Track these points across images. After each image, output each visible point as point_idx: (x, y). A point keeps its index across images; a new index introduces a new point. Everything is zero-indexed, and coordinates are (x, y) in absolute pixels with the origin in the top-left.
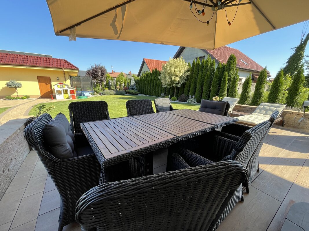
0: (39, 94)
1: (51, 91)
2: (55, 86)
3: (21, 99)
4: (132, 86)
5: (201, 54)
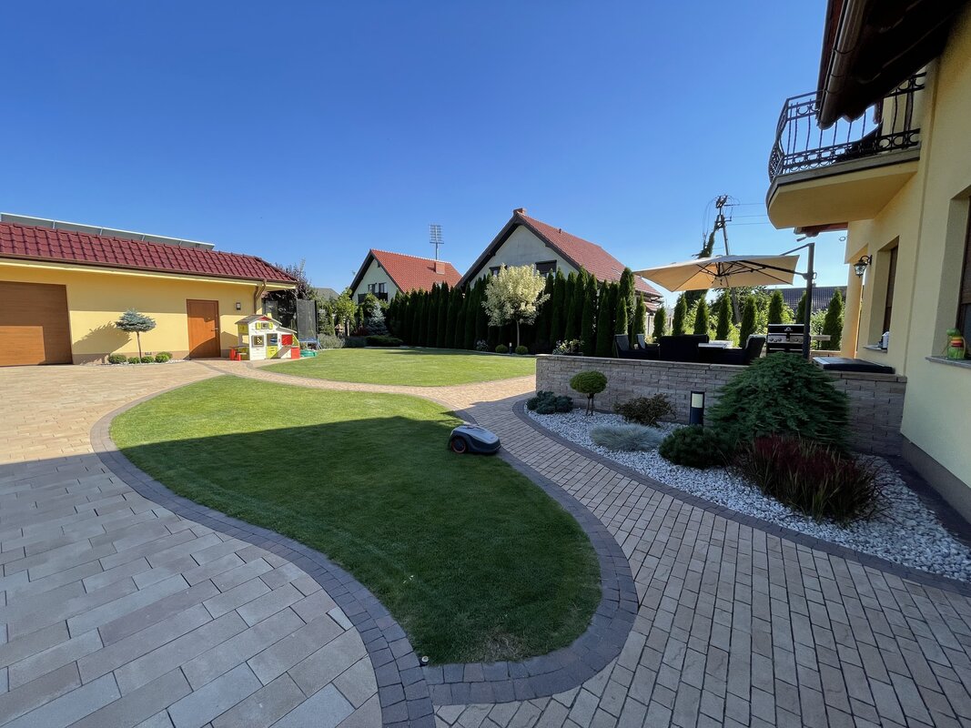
0: (186, 348)
1: (217, 340)
2: (251, 326)
3: (157, 361)
4: (378, 325)
5: (548, 255)
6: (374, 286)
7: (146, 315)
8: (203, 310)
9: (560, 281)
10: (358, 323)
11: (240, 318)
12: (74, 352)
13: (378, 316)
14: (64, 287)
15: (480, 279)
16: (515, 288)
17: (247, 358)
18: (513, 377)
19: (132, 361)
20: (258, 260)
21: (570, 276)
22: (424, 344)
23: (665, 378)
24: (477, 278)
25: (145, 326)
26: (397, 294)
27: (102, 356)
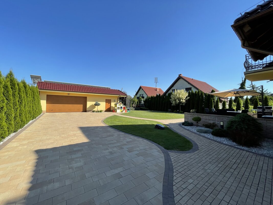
0: (105, 109)
1: (110, 108)
2: (118, 105)
3: (100, 112)
4: (142, 105)
5: (189, 86)
6: (141, 95)
7: (99, 102)
8: (108, 101)
9: (192, 93)
10: (137, 104)
11: (115, 103)
12: (87, 110)
13: (143, 102)
14: (86, 97)
15: (169, 93)
16: (179, 96)
17: (116, 112)
18: (178, 118)
19: (96, 112)
20: (119, 90)
21: (196, 92)
22: (154, 110)
23: (217, 119)
24: (168, 93)
25: (99, 105)
26: (147, 97)
27: (91, 111)
